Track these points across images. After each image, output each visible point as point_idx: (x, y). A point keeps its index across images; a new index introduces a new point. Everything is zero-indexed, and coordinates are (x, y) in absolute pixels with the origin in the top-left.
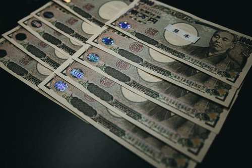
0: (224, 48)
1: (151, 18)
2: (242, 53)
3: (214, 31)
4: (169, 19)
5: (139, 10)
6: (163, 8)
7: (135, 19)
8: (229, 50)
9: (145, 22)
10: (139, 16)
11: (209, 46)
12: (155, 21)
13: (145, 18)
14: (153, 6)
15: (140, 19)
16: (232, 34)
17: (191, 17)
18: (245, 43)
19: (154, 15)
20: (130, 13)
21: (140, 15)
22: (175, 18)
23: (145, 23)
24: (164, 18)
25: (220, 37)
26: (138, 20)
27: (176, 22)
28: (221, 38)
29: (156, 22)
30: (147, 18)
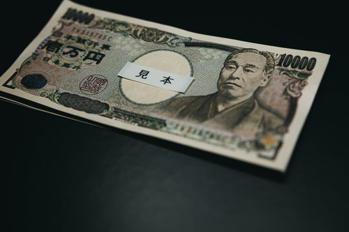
0: (249, 87)
1: (90, 52)
2: (285, 92)
3: (225, 55)
4: (128, 47)
5: (62, 40)
6: (113, 25)
7: (57, 62)
8: (260, 89)
9: (77, 64)
10: (64, 53)
11: (216, 90)
12: (98, 58)
13: (77, 54)
14: (93, 23)
15: (66, 59)
16: (262, 53)
17: (174, 35)
18: (289, 68)
19: (96, 44)
20: (45, 50)
21: (67, 50)
22: (142, 42)
23: (78, 67)
24: (117, 47)
25: (237, 67)
26: (62, 62)
27: (143, 51)
28: (240, 68)
29: (101, 59)
30: (81, 54)
